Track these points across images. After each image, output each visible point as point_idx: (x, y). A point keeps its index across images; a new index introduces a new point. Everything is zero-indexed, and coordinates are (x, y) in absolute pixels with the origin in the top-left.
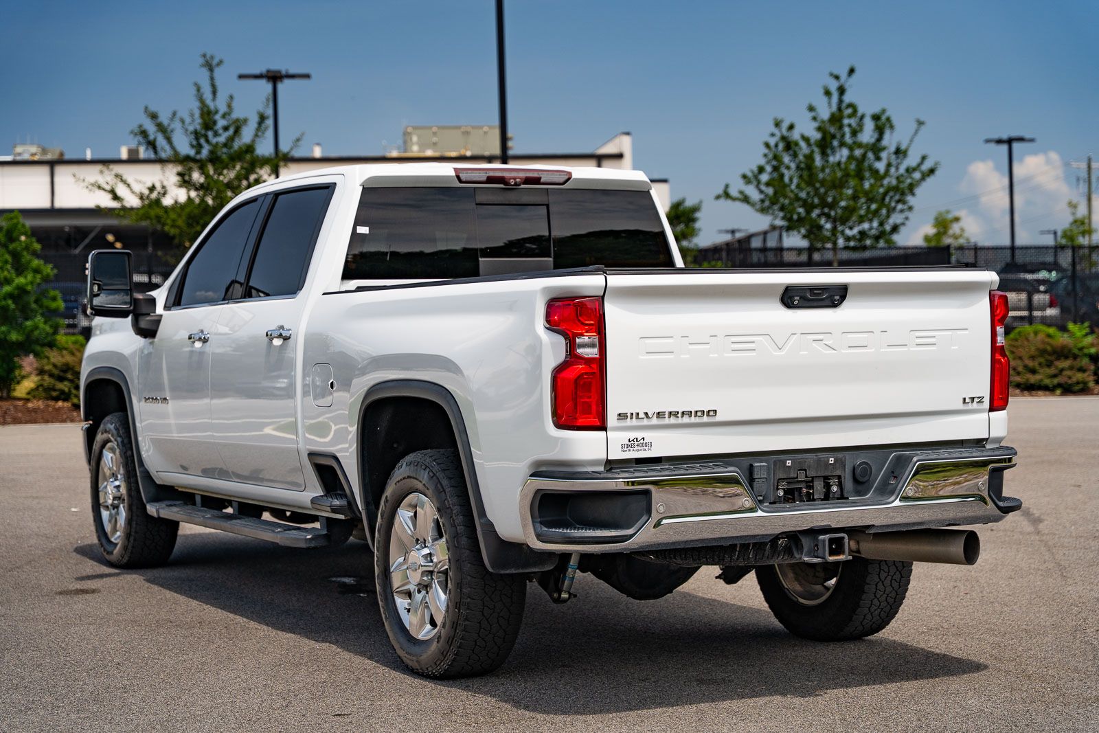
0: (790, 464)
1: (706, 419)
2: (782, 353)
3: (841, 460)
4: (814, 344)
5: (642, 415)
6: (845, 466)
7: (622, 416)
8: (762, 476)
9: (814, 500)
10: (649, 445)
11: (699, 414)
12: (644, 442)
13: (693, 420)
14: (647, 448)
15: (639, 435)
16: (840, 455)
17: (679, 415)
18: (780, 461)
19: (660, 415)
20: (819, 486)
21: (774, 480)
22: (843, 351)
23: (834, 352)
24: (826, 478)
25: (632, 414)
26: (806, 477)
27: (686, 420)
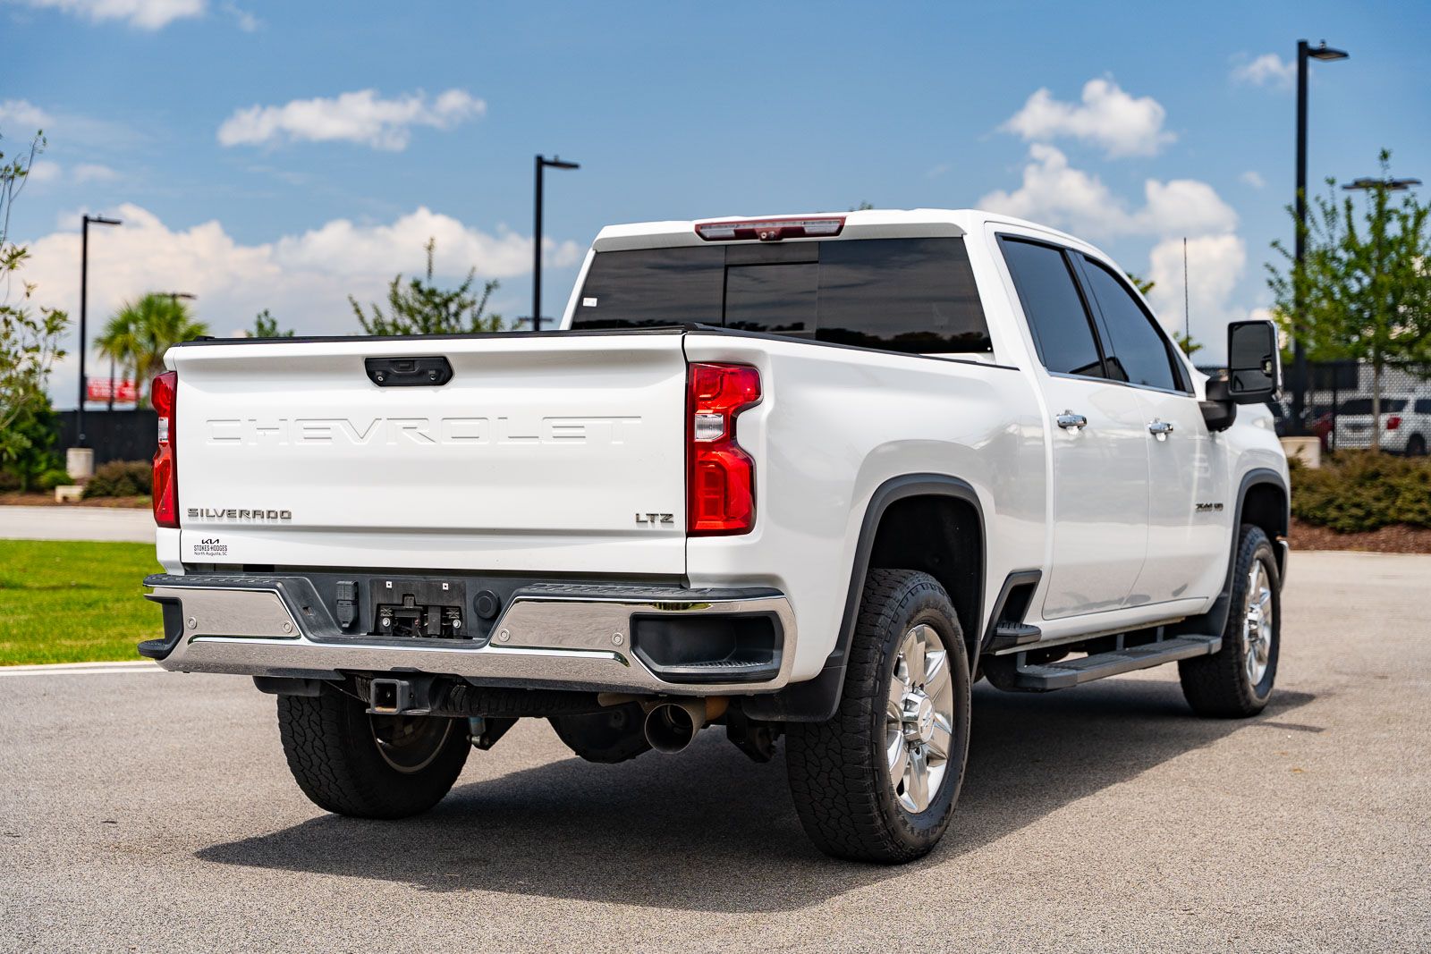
0: (390, 587)
1: (278, 522)
2: (364, 443)
3: (459, 586)
4: (406, 433)
5: (212, 513)
6: (464, 595)
7: (193, 513)
8: (347, 598)
9: (430, 636)
10: (224, 548)
11: (272, 515)
12: (219, 544)
13: (266, 522)
14: (221, 552)
15: (213, 535)
16: (457, 580)
17: (251, 515)
18: (378, 581)
19: (231, 513)
20: (434, 618)
21: (372, 604)
22: (443, 443)
23: (433, 443)
24: (444, 610)
25: (202, 510)
26: (415, 605)
27: (258, 521)
